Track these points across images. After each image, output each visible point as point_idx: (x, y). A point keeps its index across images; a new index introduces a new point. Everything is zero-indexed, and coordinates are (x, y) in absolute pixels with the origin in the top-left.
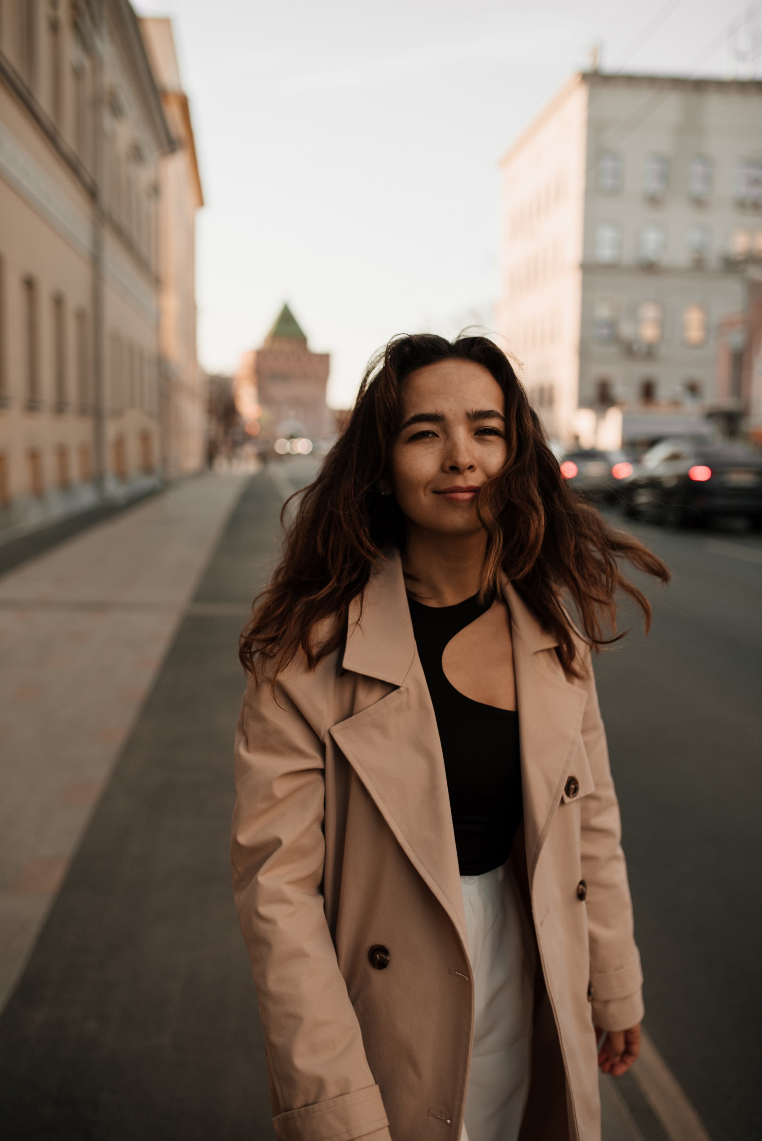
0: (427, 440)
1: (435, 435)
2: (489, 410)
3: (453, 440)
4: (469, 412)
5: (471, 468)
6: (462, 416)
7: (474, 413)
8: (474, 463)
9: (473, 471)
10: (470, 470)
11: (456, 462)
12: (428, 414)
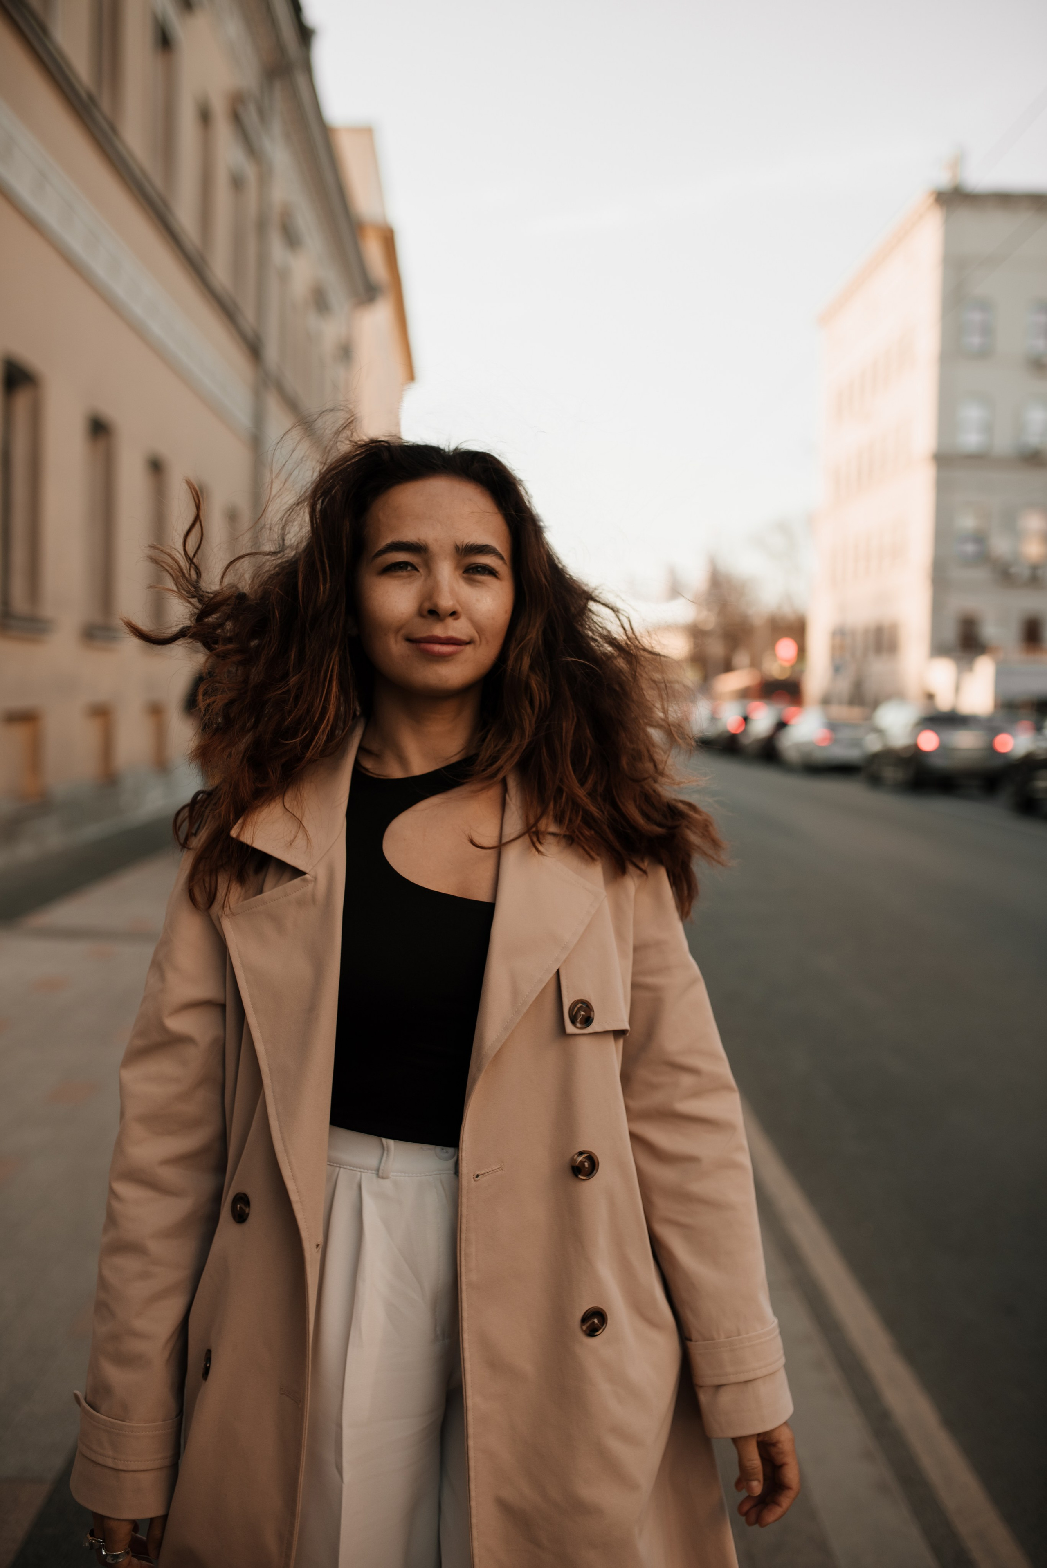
0: (405, 573)
1: (415, 568)
2: (484, 544)
3: (435, 577)
4: (458, 544)
5: (454, 614)
6: (449, 548)
7: (464, 546)
8: (458, 608)
9: (457, 619)
10: (453, 617)
11: (436, 605)
12: (408, 542)
